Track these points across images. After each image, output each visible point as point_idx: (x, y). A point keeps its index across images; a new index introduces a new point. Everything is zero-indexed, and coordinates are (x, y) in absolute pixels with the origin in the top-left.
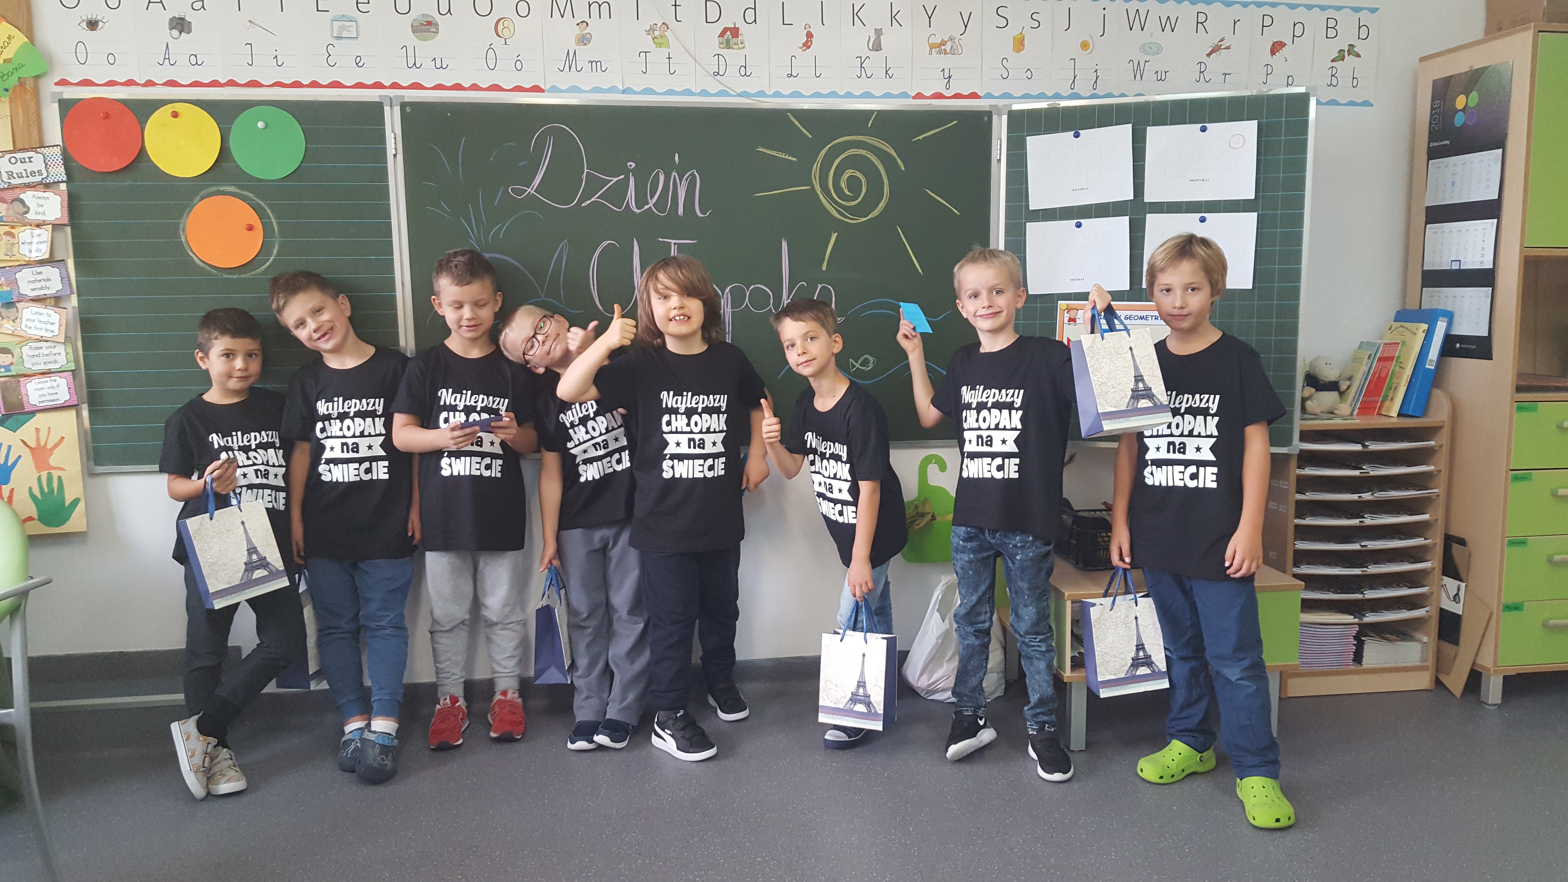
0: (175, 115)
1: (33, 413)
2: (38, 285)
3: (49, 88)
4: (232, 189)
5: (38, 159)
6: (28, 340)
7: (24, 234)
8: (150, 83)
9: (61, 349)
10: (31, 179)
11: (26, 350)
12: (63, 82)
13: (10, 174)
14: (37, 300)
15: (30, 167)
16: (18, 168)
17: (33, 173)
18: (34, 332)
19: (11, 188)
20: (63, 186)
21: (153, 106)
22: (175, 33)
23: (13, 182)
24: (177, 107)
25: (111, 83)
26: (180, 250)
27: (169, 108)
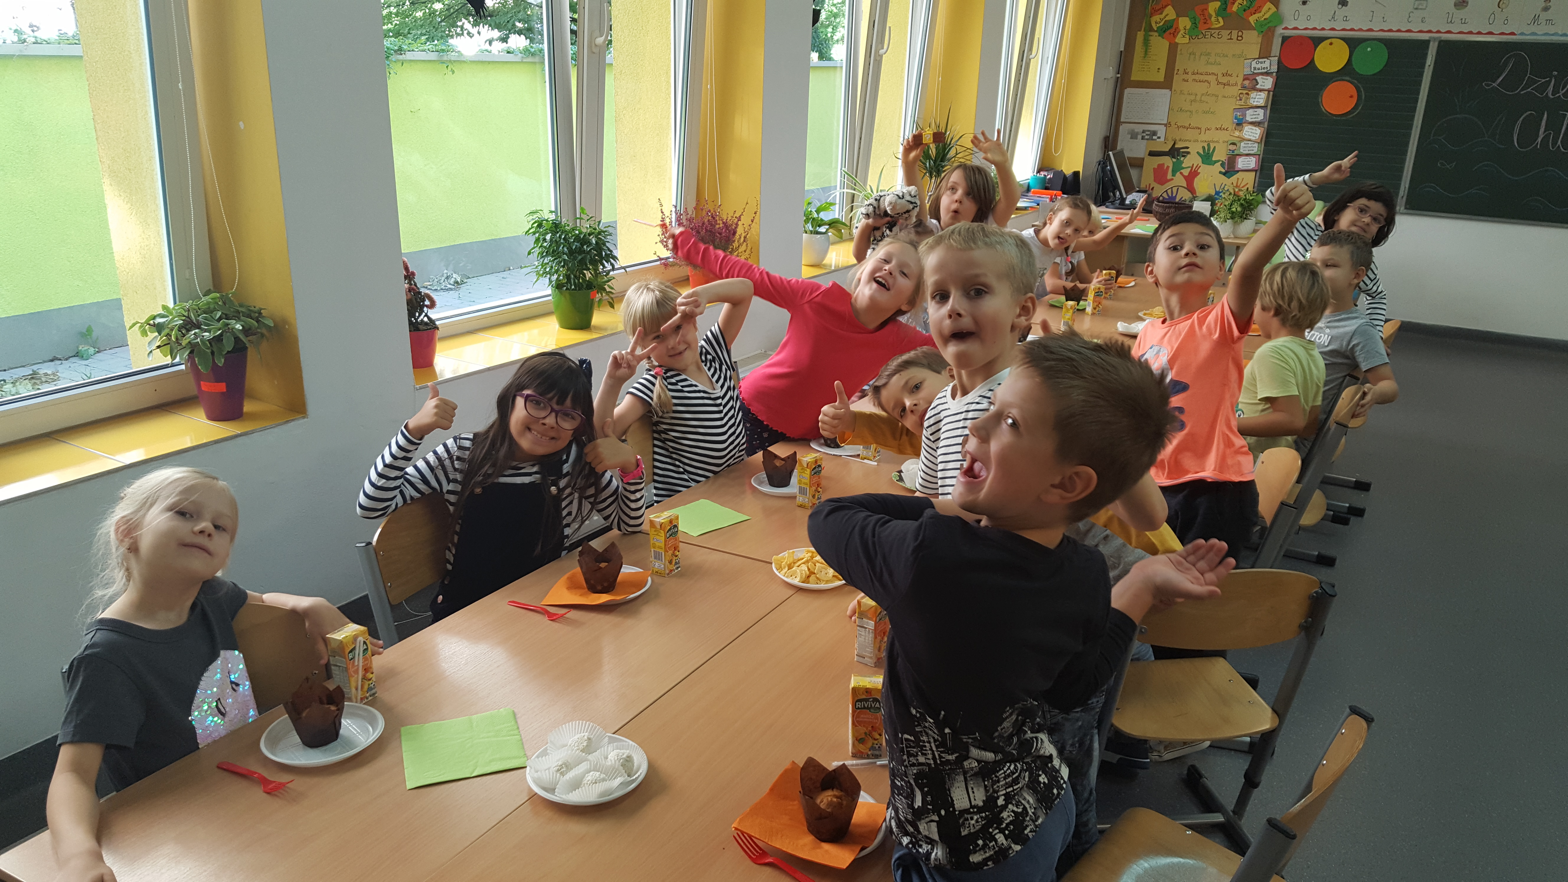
0: (1331, 44)
1: (1238, 171)
2: (1254, 117)
3: (1280, 31)
4: (1348, 78)
5: (1267, 62)
6: (1244, 140)
7: (1253, 94)
8: (1323, 29)
9: (1256, 145)
10: (1263, 71)
11: (1242, 144)
12: (1286, 28)
13: (1255, 69)
14: (1252, 123)
15: (1263, 65)
16: (1259, 66)
17: (1264, 68)
18: (1247, 137)
19: (1254, 74)
20: (1274, 74)
21: (1321, 39)
22: (1340, 6)
23: (1255, 71)
24: (1333, 40)
25: (1306, 29)
26: (1317, 104)
27: (1329, 41)
